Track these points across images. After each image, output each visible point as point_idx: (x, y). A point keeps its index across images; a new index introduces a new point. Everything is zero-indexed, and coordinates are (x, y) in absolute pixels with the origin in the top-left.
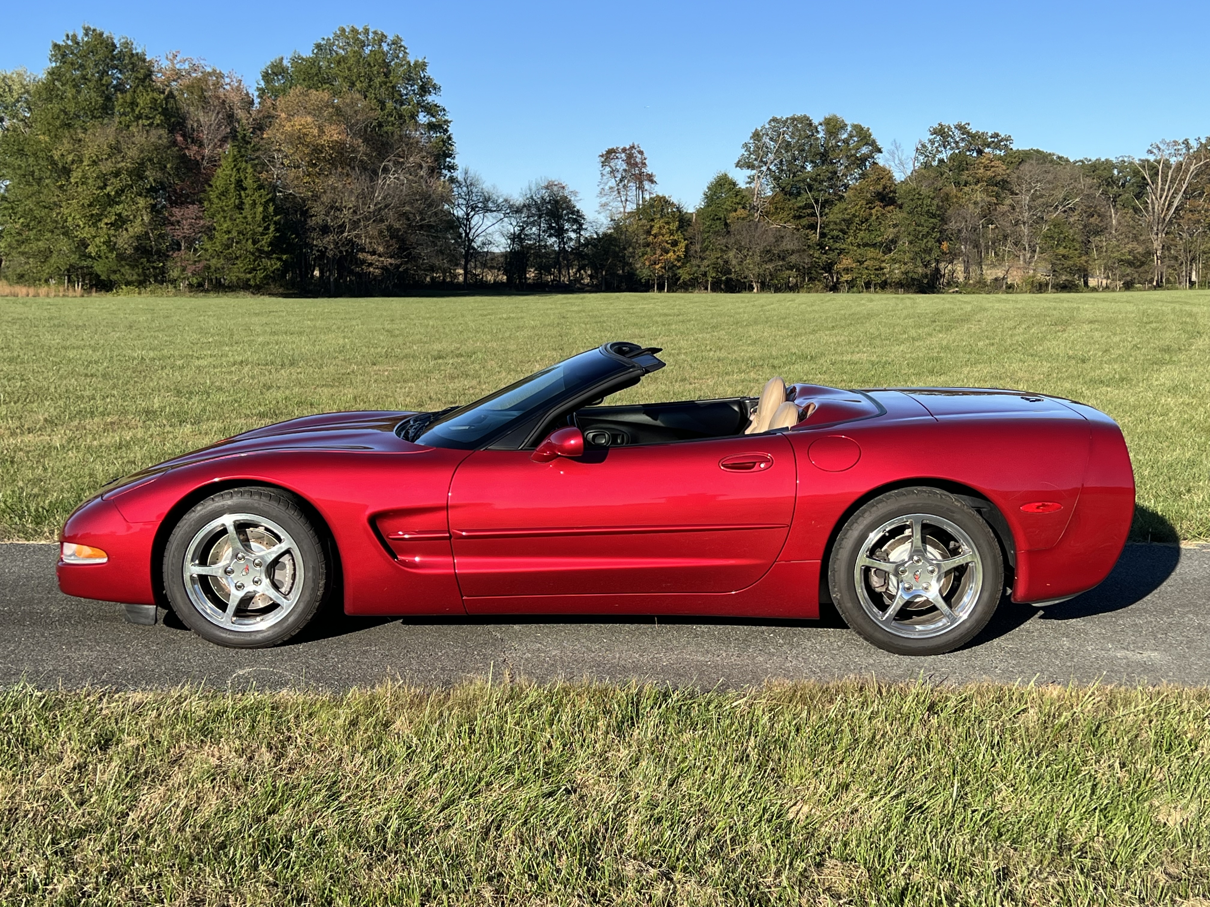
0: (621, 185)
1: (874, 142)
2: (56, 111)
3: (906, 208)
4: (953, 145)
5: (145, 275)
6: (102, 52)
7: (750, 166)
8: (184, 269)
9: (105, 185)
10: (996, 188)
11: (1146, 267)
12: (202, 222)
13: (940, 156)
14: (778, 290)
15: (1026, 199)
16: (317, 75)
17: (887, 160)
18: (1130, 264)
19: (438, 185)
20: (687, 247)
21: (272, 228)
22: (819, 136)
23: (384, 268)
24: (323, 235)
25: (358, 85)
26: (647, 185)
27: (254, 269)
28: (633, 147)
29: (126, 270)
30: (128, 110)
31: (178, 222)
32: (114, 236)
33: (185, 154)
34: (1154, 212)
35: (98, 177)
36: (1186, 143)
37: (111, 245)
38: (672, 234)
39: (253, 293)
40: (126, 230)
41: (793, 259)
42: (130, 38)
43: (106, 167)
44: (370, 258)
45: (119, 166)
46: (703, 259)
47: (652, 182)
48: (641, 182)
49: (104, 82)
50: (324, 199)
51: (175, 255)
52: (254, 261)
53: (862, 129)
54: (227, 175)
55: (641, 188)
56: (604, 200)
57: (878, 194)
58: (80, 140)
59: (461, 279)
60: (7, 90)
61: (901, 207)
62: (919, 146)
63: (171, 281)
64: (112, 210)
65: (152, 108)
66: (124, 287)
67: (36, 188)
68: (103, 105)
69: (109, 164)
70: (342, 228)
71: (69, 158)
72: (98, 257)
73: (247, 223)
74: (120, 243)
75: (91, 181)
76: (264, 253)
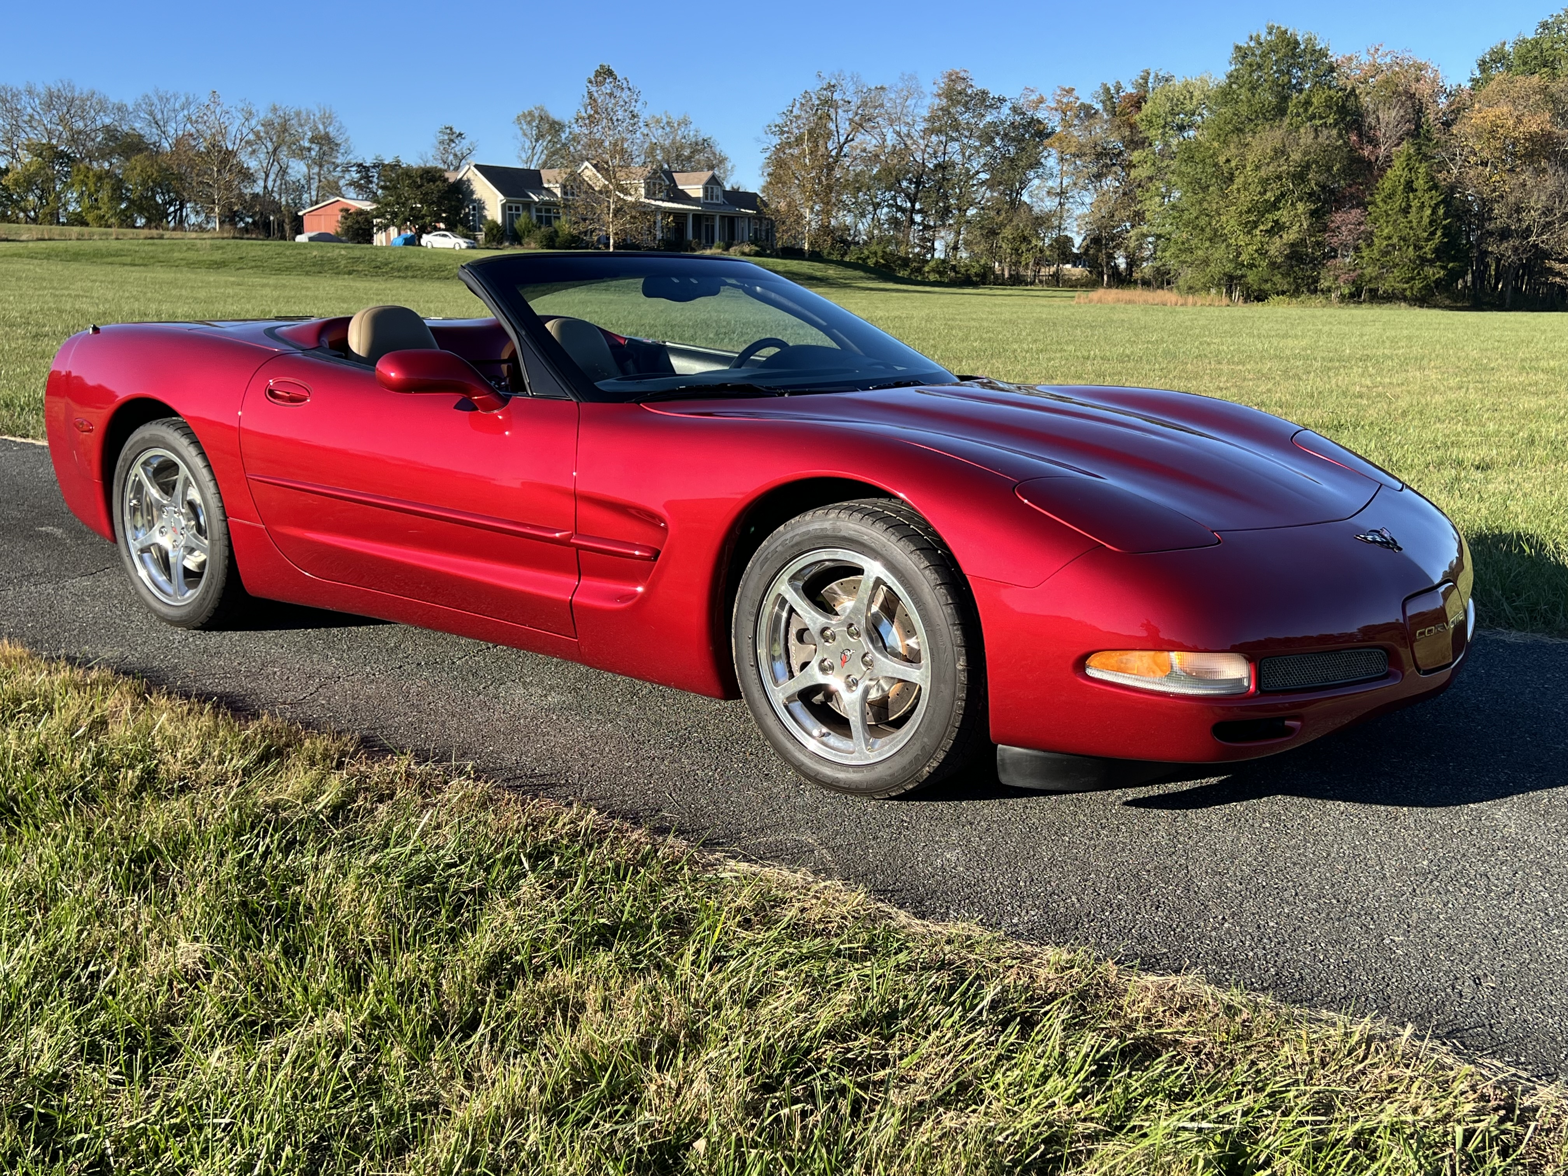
2: (1229, 115)
5: (1297, 285)
6: (1284, 50)
8: (1337, 279)
9: (1265, 191)
12: (1363, 228)
16: (1537, 57)
21: (1439, 233)
24: (1501, 240)
27: (1413, 278)
29: (1278, 278)
30: (1301, 110)
31: (1337, 227)
32: (1268, 243)
33: (1359, 155)
35: (1259, 183)
37: (1262, 252)
39: (1410, 305)
40: (1281, 236)
43: (1268, 171)
44: (1557, 266)
45: (1280, 170)
49: (1280, 82)
50: (1510, 199)
51: (1329, 264)
52: (1414, 270)
54: (1397, 176)
58: (1247, 144)
60: (1189, 97)
63: (1322, 290)
64: (1270, 216)
65: (1327, 106)
66: (1275, 297)
67: (1201, 196)
68: (1276, 106)
69: (1271, 168)
70: (1528, 231)
71: (1233, 164)
72: (1251, 266)
73: (1411, 228)
74: (1272, 252)
75: (1252, 187)
76: (1427, 260)
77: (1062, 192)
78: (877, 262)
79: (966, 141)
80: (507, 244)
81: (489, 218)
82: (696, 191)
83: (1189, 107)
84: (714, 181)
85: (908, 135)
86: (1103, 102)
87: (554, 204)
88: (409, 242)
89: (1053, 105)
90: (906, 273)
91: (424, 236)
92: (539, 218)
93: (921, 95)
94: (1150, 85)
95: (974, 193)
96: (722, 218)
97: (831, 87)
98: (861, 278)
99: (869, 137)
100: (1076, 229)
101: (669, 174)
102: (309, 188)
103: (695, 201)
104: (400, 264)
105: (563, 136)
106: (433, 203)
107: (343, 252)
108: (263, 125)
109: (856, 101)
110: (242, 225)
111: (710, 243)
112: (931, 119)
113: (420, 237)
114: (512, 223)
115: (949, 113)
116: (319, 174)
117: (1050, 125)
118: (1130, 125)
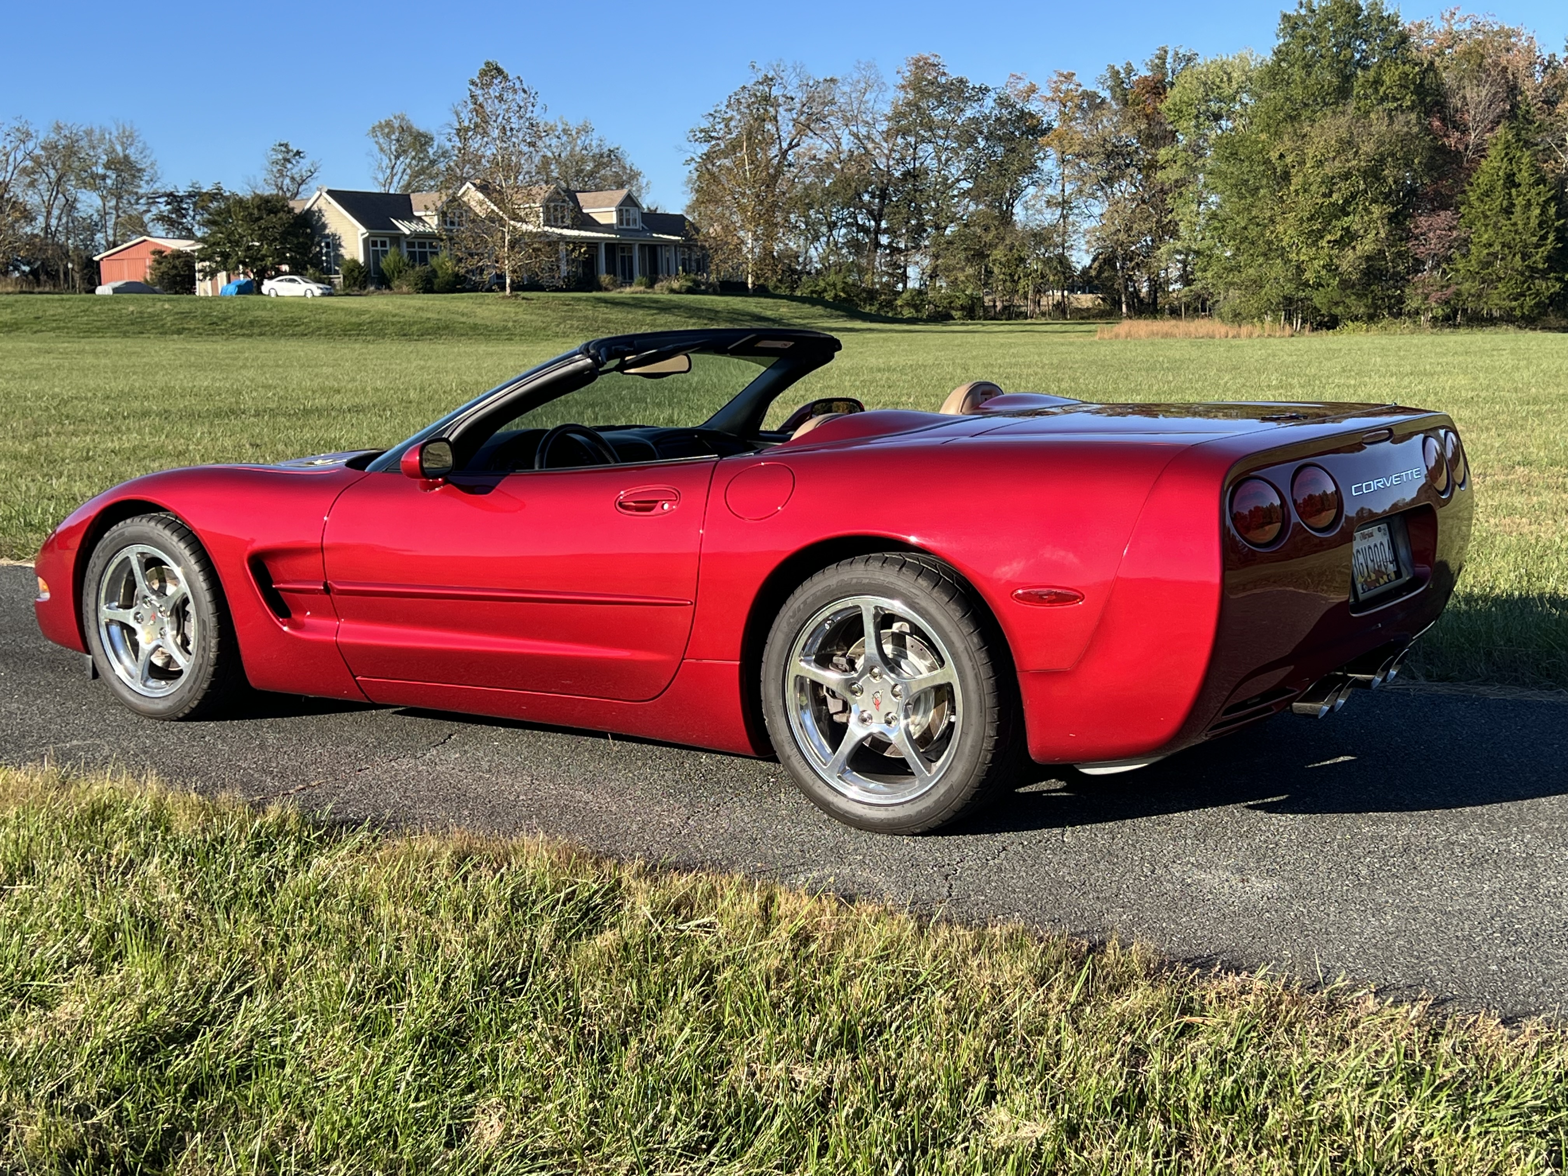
2: (1279, 100)
5: (1377, 307)
6: (1343, 19)
8: (1427, 298)
9: (1331, 193)
12: (1455, 234)
21: (1551, 237)
27: (1522, 294)
29: (1352, 301)
30: (1370, 91)
31: (1423, 234)
32: (1338, 257)
33: (1443, 144)
35: (1323, 182)
37: (1331, 268)
39: (1520, 327)
40: (1354, 248)
43: (1334, 168)
45: (1348, 165)
49: (1341, 58)
51: (1416, 279)
52: (1523, 283)
54: (1494, 168)
58: (1305, 135)
60: (1225, 79)
63: (1409, 313)
64: (1339, 223)
65: (1401, 86)
66: (1350, 323)
67: (1249, 201)
68: (1339, 87)
69: (1337, 163)
71: (1289, 160)
72: (1317, 286)
73: (1516, 232)
74: (1344, 266)
75: (1314, 188)
76: (1537, 271)
77: (1064, 201)
78: (836, 296)
79: (941, 142)
80: (372, 288)
81: (347, 257)
82: (607, 215)
83: (1227, 91)
84: (630, 201)
85: (868, 137)
86: (1112, 89)
87: (431, 236)
88: (243, 290)
89: (1049, 95)
90: (874, 308)
91: (266, 282)
92: (412, 255)
93: (882, 87)
94: (1168, 66)
95: (954, 205)
96: (642, 247)
97: (768, 81)
98: (821, 316)
99: (820, 141)
100: (1084, 247)
101: (572, 195)
102: (104, 226)
103: (608, 228)
104: (242, 319)
105: (431, 151)
106: (275, 239)
107: (167, 306)
108: (43, 148)
109: (800, 97)
110: (17, 274)
111: (628, 280)
112: (898, 116)
113: (260, 283)
114: (377, 263)
115: (919, 108)
116: (117, 208)
117: (1045, 119)
118: (1147, 116)
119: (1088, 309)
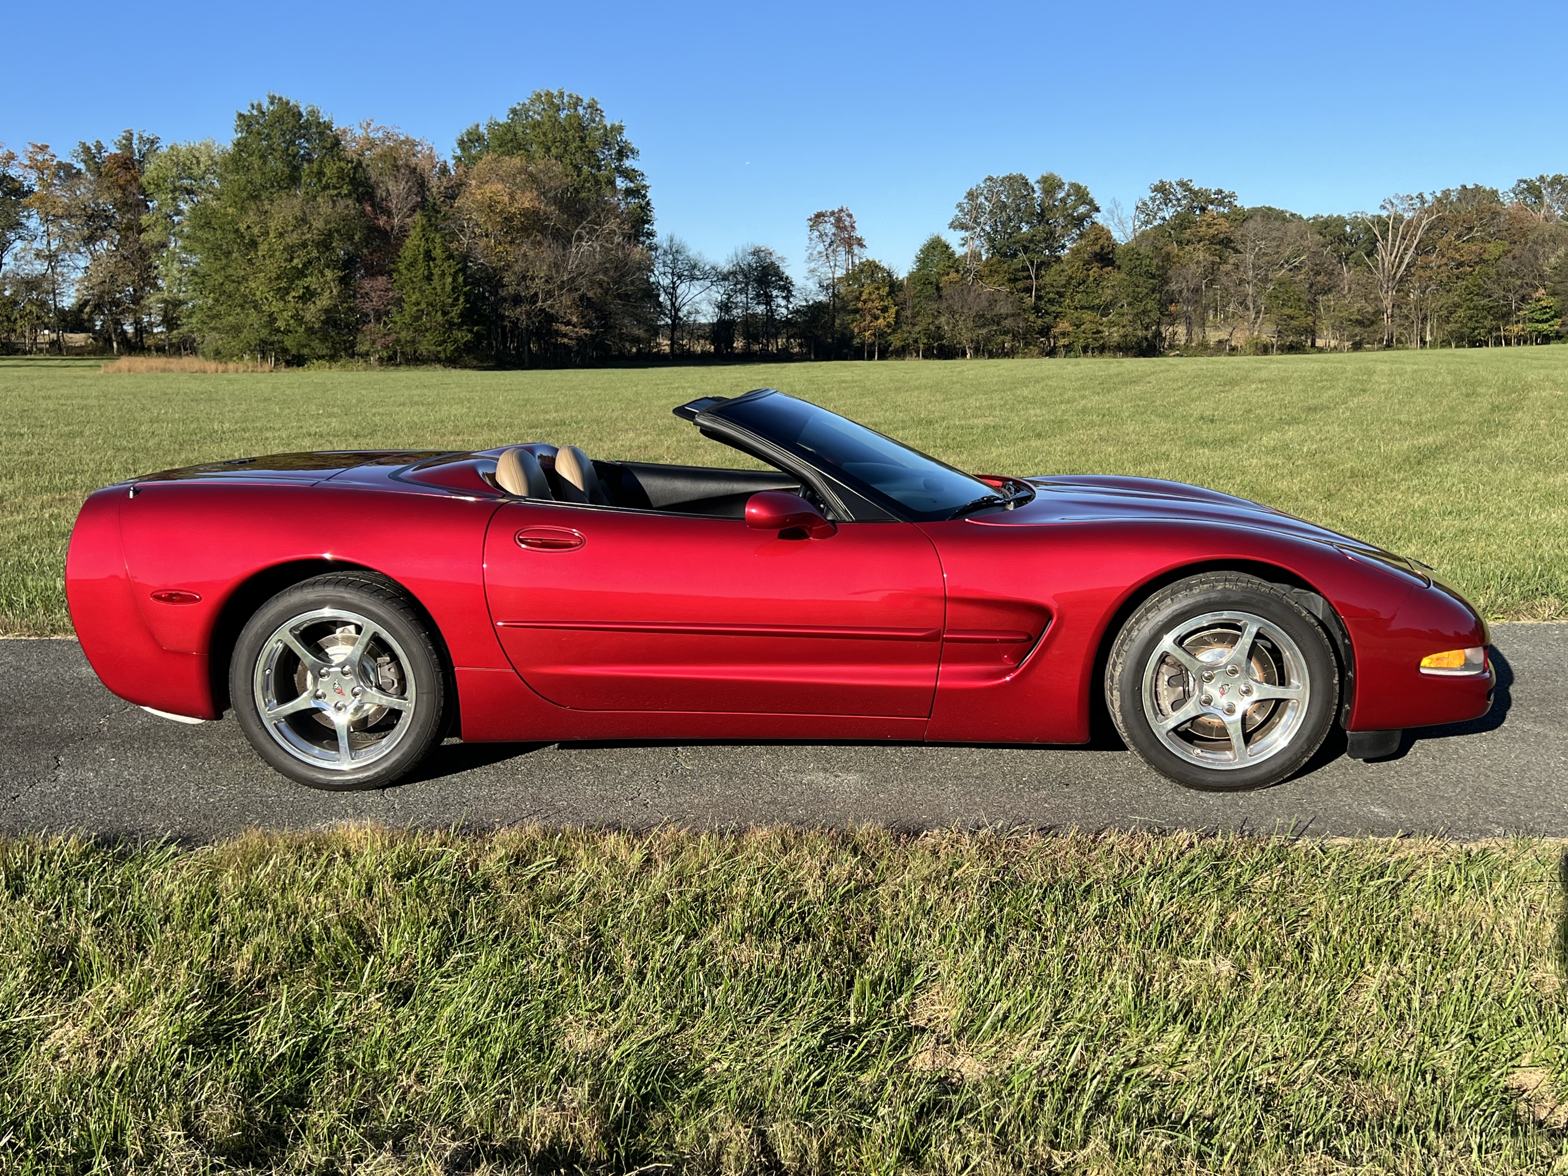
0: (830, 250)
1: (1092, 201)
2: (243, 182)
3: (1124, 269)
4: (1175, 202)
5: (336, 350)
6: (291, 121)
7: (963, 227)
8: (374, 342)
9: (292, 258)
10: (1218, 247)
11: (1375, 327)
12: (391, 294)
13: (1161, 214)
14: (991, 355)
15: (1250, 258)
16: (511, 140)
17: (1106, 220)
18: (1360, 323)
19: (637, 252)
20: (897, 312)
21: (462, 300)
22: (1035, 195)
23: (579, 339)
24: (515, 305)
25: (554, 151)
26: (856, 249)
27: (445, 341)
28: (841, 210)
29: (316, 344)
30: (315, 180)
31: (367, 294)
32: (302, 309)
33: (374, 224)
34: (1384, 269)
35: (284, 249)
36: (1421, 196)
37: (298, 318)
38: (882, 300)
39: (445, 366)
40: (314, 303)
41: (1008, 323)
42: (316, 106)
43: (293, 239)
44: (563, 328)
45: (304, 238)
46: (914, 325)
47: (862, 245)
48: (850, 246)
49: (290, 152)
50: (516, 268)
51: (364, 328)
52: (444, 333)
53: (1080, 187)
54: (415, 245)
55: (850, 252)
56: (812, 265)
57: (1096, 254)
58: (266, 212)
59: (667, 349)
60: (195, 162)
61: (1119, 268)
62: (1140, 205)
63: (361, 355)
64: (300, 283)
65: (339, 178)
66: (315, 361)
67: (224, 262)
68: (290, 175)
69: (295, 235)
70: (534, 298)
71: (255, 230)
72: (287, 332)
73: (436, 294)
74: (308, 317)
75: (278, 254)
76: (455, 324)
77: (51, 255)
83: (196, 172)
86: (85, 162)
89: (28, 163)
94: (135, 147)
100: (73, 294)
117: (26, 183)
118: (120, 187)
119: (81, 347)
